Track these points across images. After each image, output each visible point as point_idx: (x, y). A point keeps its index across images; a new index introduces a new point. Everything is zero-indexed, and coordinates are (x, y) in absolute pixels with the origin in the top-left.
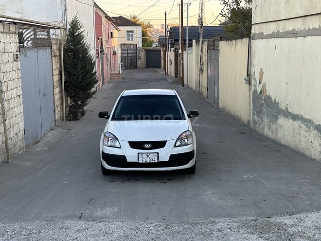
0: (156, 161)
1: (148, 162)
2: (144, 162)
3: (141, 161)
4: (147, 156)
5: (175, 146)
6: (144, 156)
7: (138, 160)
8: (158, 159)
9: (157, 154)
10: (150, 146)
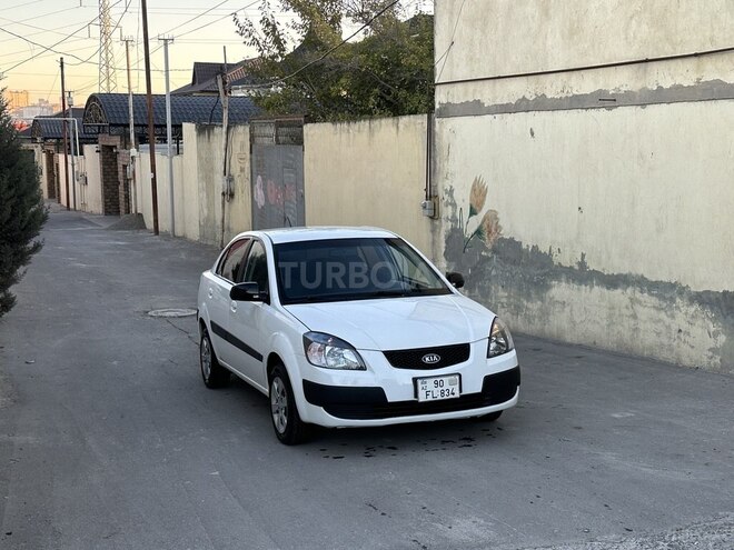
0: (457, 395)
1: (439, 398)
2: (430, 399)
3: (422, 398)
4: (436, 383)
5: (488, 356)
6: (430, 384)
7: (416, 395)
8: (461, 391)
9: (457, 377)
10: (435, 358)
